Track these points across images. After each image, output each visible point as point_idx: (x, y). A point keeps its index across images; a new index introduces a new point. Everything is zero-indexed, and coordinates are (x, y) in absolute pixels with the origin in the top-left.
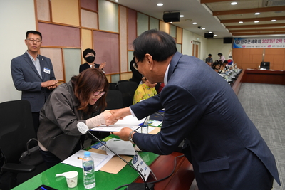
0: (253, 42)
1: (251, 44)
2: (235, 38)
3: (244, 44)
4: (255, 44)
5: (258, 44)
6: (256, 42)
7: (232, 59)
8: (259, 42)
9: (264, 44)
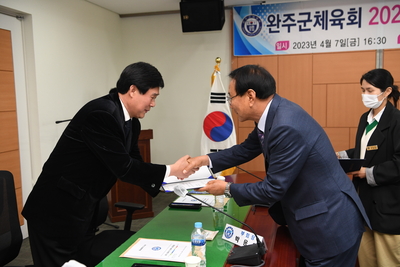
0: (322, 20)
1: (317, 34)
2: (239, 9)
3: (283, 34)
4: (334, 33)
5: (349, 32)
6: (338, 22)
7: (225, 108)
8: (355, 18)
9: (380, 30)
